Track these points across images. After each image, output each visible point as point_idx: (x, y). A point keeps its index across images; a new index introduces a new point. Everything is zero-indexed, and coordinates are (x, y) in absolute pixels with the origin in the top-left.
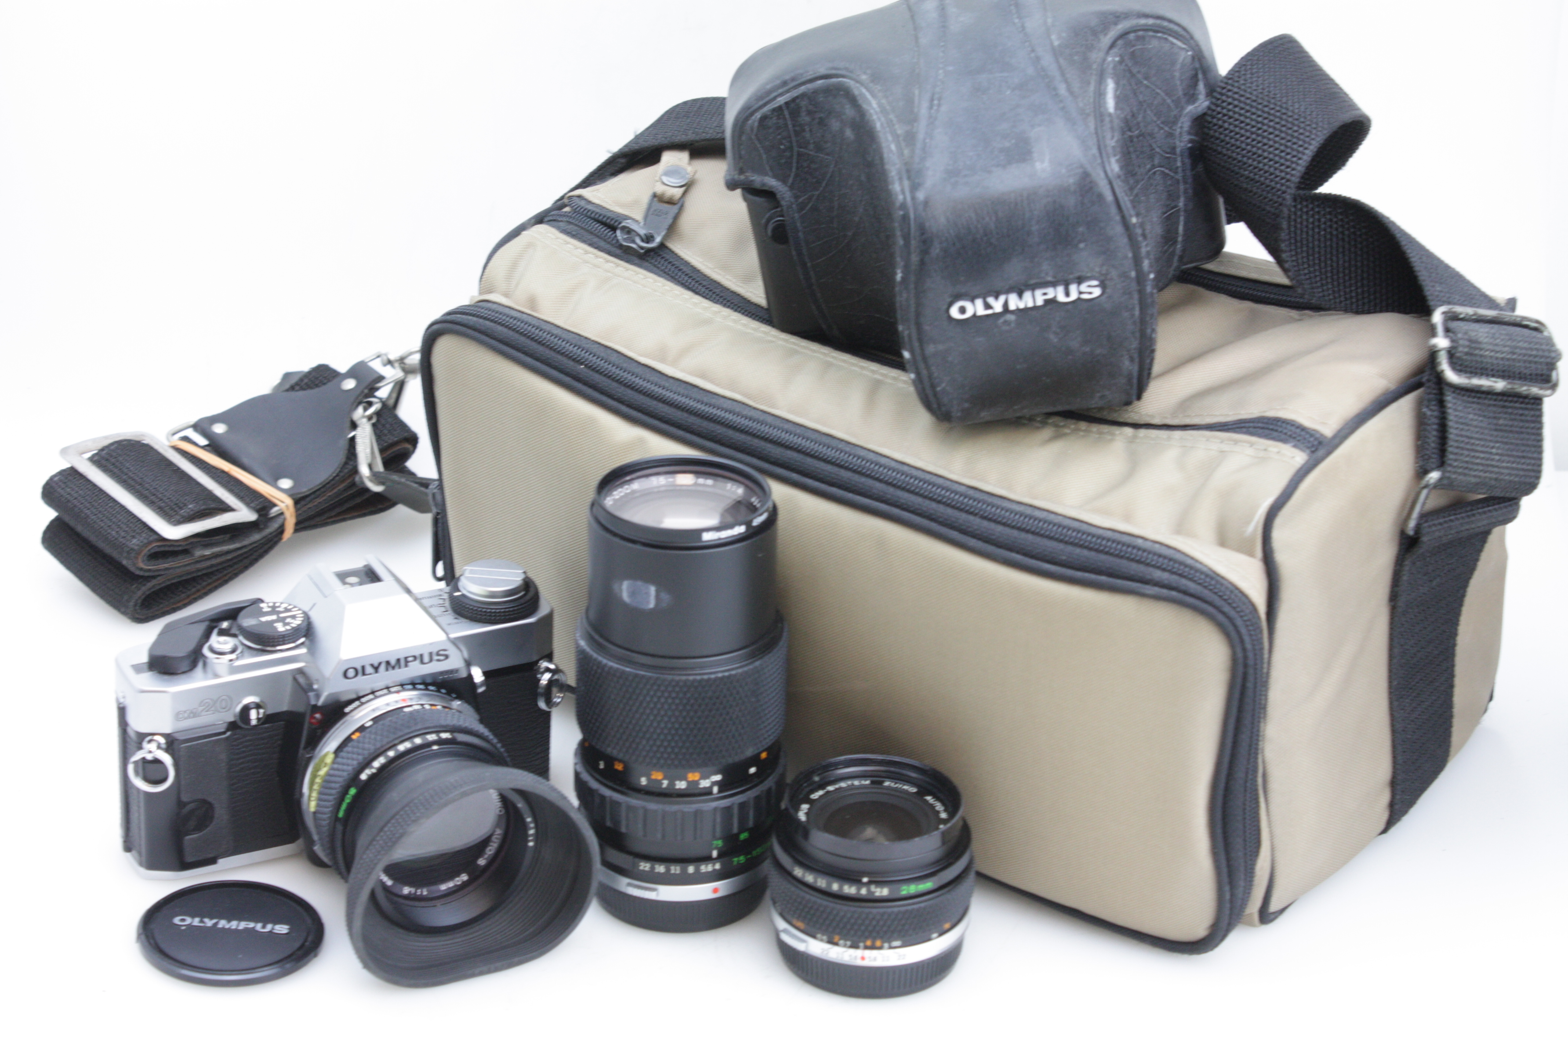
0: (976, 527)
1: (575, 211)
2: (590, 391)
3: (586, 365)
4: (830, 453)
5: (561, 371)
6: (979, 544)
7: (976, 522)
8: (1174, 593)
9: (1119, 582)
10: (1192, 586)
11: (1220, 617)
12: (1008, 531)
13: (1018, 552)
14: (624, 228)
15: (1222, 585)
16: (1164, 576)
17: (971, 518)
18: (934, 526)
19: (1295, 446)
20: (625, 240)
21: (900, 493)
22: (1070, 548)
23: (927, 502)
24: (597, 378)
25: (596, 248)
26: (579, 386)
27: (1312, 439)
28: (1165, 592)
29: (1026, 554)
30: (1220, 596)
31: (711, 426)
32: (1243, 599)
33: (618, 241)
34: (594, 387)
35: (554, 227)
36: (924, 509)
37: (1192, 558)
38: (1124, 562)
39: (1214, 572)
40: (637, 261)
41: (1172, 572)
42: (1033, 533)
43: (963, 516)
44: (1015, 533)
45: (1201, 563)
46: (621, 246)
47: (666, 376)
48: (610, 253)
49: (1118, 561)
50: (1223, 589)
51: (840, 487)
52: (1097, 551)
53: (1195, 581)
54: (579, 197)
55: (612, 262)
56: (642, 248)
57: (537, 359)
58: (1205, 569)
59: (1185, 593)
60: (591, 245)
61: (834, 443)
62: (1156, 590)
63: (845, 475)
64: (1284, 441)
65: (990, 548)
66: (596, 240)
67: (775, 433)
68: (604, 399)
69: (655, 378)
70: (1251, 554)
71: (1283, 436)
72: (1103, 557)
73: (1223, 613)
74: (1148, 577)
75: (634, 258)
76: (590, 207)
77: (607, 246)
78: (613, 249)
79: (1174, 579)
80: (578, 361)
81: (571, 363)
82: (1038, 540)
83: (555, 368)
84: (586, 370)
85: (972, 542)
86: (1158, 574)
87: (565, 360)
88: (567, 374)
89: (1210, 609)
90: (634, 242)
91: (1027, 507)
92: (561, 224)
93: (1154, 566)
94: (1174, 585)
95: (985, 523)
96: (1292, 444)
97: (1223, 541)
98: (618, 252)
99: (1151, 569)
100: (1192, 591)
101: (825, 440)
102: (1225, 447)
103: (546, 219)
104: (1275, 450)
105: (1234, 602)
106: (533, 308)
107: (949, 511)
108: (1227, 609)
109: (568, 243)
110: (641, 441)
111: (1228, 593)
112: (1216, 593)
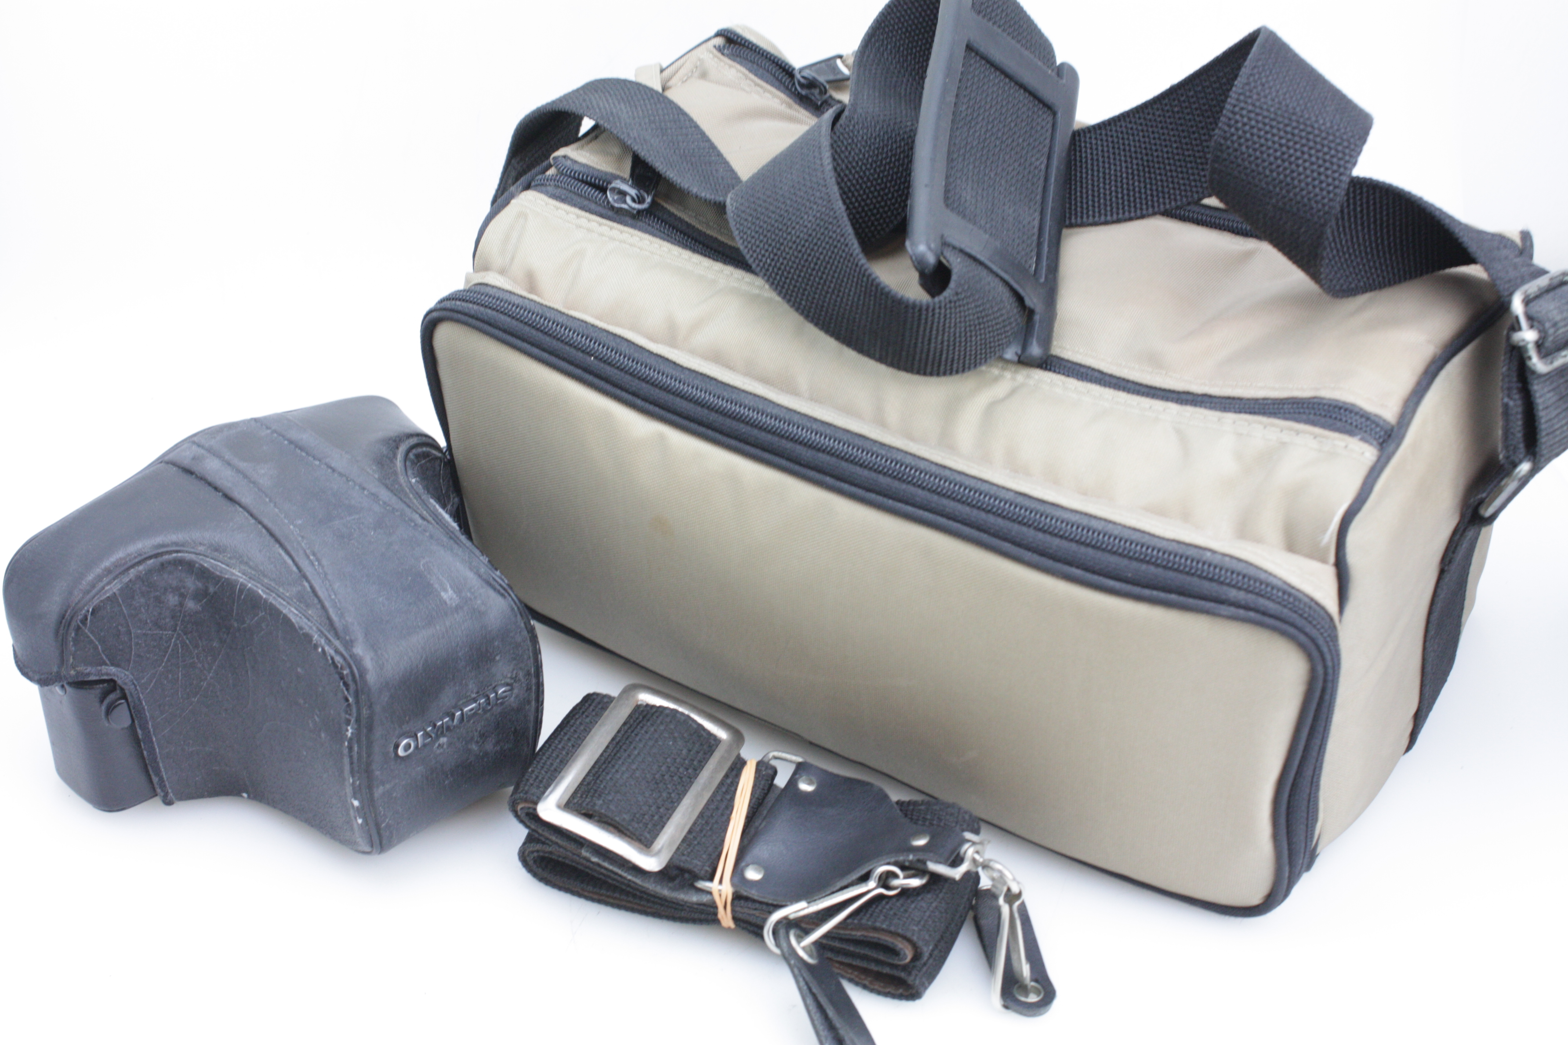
0: (1030, 540)
1: (561, 173)
2: (602, 384)
3: (596, 358)
4: (865, 457)
5: (571, 363)
6: (1036, 558)
7: (1030, 534)
8: (1252, 614)
9: (1191, 601)
10: (1271, 606)
11: (1302, 638)
12: (1065, 544)
13: (1078, 567)
14: (613, 190)
15: (1300, 601)
16: (1241, 596)
17: (1024, 529)
18: (984, 537)
19: (1363, 439)
20: (615, 201)
21: (945, 501)
22: (1135, 565)
23: (975, 512)
24: (609, 371)
25: (586, 211)
26: (590, 378)
27: (1378, 429)
28: (1241, 612)
29: (1087, 569)
30: (1301, 615)
31: (734, 425)
32: (1322, 612)
33: (608, 202)
34: (607, 380)
35: (542, 192)
36: (973, 519)
37: (1266, 572)
38: (1195, 581)
39: (1289, 585)
40: (630, 221)
41: (1247, 591)
42: (1094, 547)
43: (1016, 527)
44: (1074, 546)
45: (1275, 576)
46: (612, 208)
47: (681, 367)
48: (602, 216)
49: (1188, 579)
50: (1302, 606)
51: (879, 493)
52: (1165, 567)
53: (1273, 601)
54: (565, 157)
55: (605, 225)
56: (634, 209)
57: (544, 350)
58: (1279, 583)
59: (1264, 613)
60: (582, 208)
61: (868, 445)
62: (1232, 610)
63: (884, 480)
64: (1351, 433)
65: (1050, 563)
66: (586, 203)
67: (804, 434)
68: (618, 392)
69: (669, 370)
70: (1324, 561)
71: (1348, 427)
72: (1171, 574)
73: (1306, 634)
74: (1224, 597)
75: (627, 219)
76: (576, 168)
77: (599, 209)
78: (604, 211)
79: (1250, 598)
80: (588, 353)
81: (580, 355)
82: (1099, 555)
83: (564, 359)
84: (596, 362)
85: (1028, 555)
86: (1233, 594)
87: (573, 351)
88: (577, 366)
89: (1291, 630)
90: (625, 202)
91: (1083, 516)
92: (549, 188)
93: (1229, 585)
94: (1252, 605)
95: (1040, 535)
96: (1359, 437)
97: (1291, 546)
98: (610, 213)
99: (1225, 588)
100: (1272, 612)
101: (857, 441)
102: (1286, 437)
103: (533, 184)
104: (1343, 444)
105: (1314, 619)
106: (532, 288)
107: (1000, 522)
108: (1309, 629)
109: (557, 209)
110: (662, 437)
111: (1307, 609)
112: (1295, 612)
